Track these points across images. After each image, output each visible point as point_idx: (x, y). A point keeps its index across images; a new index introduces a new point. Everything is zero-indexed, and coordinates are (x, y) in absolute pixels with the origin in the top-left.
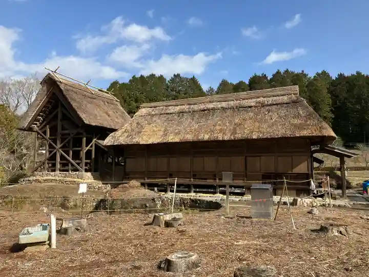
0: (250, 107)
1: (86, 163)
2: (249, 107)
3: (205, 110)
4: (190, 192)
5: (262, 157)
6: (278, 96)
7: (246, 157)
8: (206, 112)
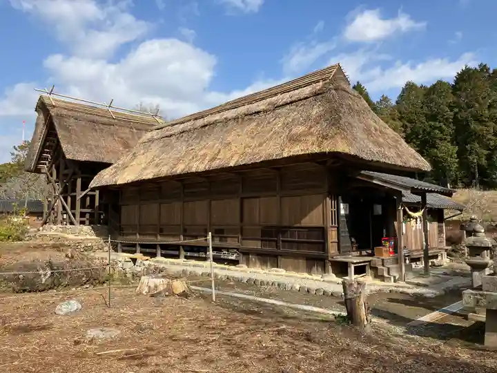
0: (258, 113)
1: (81, 213)
2: (255, 113)
3: (206, 126)
4: (179, 258)
5: (262, 199)
6: (300, 87)
7: (242, 199)
8: (207, 128)
